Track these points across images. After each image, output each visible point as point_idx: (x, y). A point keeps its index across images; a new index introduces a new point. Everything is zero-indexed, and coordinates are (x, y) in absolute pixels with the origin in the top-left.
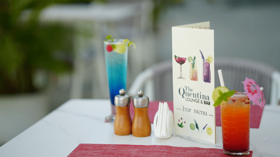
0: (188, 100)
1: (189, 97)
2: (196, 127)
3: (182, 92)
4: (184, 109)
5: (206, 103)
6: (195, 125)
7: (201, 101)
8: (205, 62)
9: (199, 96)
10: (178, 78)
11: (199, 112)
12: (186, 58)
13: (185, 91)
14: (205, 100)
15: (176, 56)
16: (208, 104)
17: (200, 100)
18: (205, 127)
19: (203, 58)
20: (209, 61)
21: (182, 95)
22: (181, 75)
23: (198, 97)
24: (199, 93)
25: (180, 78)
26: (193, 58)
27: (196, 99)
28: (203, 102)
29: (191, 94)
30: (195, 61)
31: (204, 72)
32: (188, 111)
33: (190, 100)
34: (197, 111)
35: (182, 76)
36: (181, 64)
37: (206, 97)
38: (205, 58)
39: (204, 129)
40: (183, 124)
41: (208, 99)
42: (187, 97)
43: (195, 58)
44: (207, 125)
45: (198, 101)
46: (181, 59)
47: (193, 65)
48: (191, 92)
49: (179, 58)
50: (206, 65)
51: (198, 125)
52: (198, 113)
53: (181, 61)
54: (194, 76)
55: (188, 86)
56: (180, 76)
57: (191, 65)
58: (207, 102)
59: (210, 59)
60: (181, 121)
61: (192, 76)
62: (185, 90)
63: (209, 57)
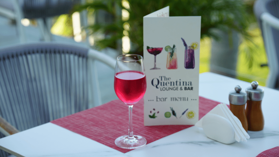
0: (164, 89)
1: (165, 86)
2: (172, 114)
3: (155, 82)
4: (158, 100)
5: (187, 88)
6: (171, 112)
7: (181, 88)
8: (188, 49)
9: (178, 83)
10: (151, 69)
11: (178, 99)
12: (162, 48)
13: (160, 81)
14: (186, 86)
15: (148, 48)
16: (189, 89)
17: (179, 87)
18: (185, 112)
19: (185, 45)
20: (193, 48)
21: (155, 86)
22: (155, 65)
23: (177, 85)
24: (178, 81)
25: (154, 69)
26: (172, 47)
27: (173, 87)
28: (183, 88)
29: (167, 83)
30: (175, 49)
31: (186, 59)
32: (163, 100)
33: (166, 89)
34: (174, 99)
35: (157, 67)
36: (155, 55)
37: (187, 83)
38: (189, 44)
39: (183, 114)
40: (156, 115)
41: (190, 84)
42: (162, 87)
43: (174, 46)
44: (187, 110)
45: (176, 88)
46: (156, 49)
47: (172, 54)
48: (168, 81)
49: (153, 49)
50: (189, 52)
51: (176, 112)
52: (176, 99)
53: (155, 52)
54: (172, 64)
55: (164, 76)
56: (153, 67)
57: (169, 55)
58: (189, 87)
59: (195, 46)
60: (153, 112)
61: (170, 65)
62: (160, 79)
63: (193, 44)
